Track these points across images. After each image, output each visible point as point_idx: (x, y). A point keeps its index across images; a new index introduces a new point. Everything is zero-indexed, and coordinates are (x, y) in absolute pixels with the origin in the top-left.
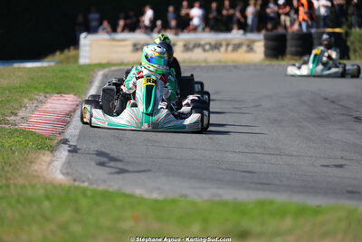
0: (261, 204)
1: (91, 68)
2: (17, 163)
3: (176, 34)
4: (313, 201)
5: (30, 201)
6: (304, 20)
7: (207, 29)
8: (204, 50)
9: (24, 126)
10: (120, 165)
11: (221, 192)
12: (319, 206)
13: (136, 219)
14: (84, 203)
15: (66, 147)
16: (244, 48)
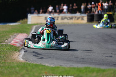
0: (86, 68)
1: (32, 25)
2: (8, 55)
3: (59, 14)
4: (102, 68)
5: (12, 67)
6: (100, 10)
7: (69, 13)
8: (68, 19)
9: (10, 43)
10: (41, 56)
11: (73, 64)
12: (104, 69)
13: (46, 73)
14: (29, 68)
15: (23, 50)
16: (80, 19)
